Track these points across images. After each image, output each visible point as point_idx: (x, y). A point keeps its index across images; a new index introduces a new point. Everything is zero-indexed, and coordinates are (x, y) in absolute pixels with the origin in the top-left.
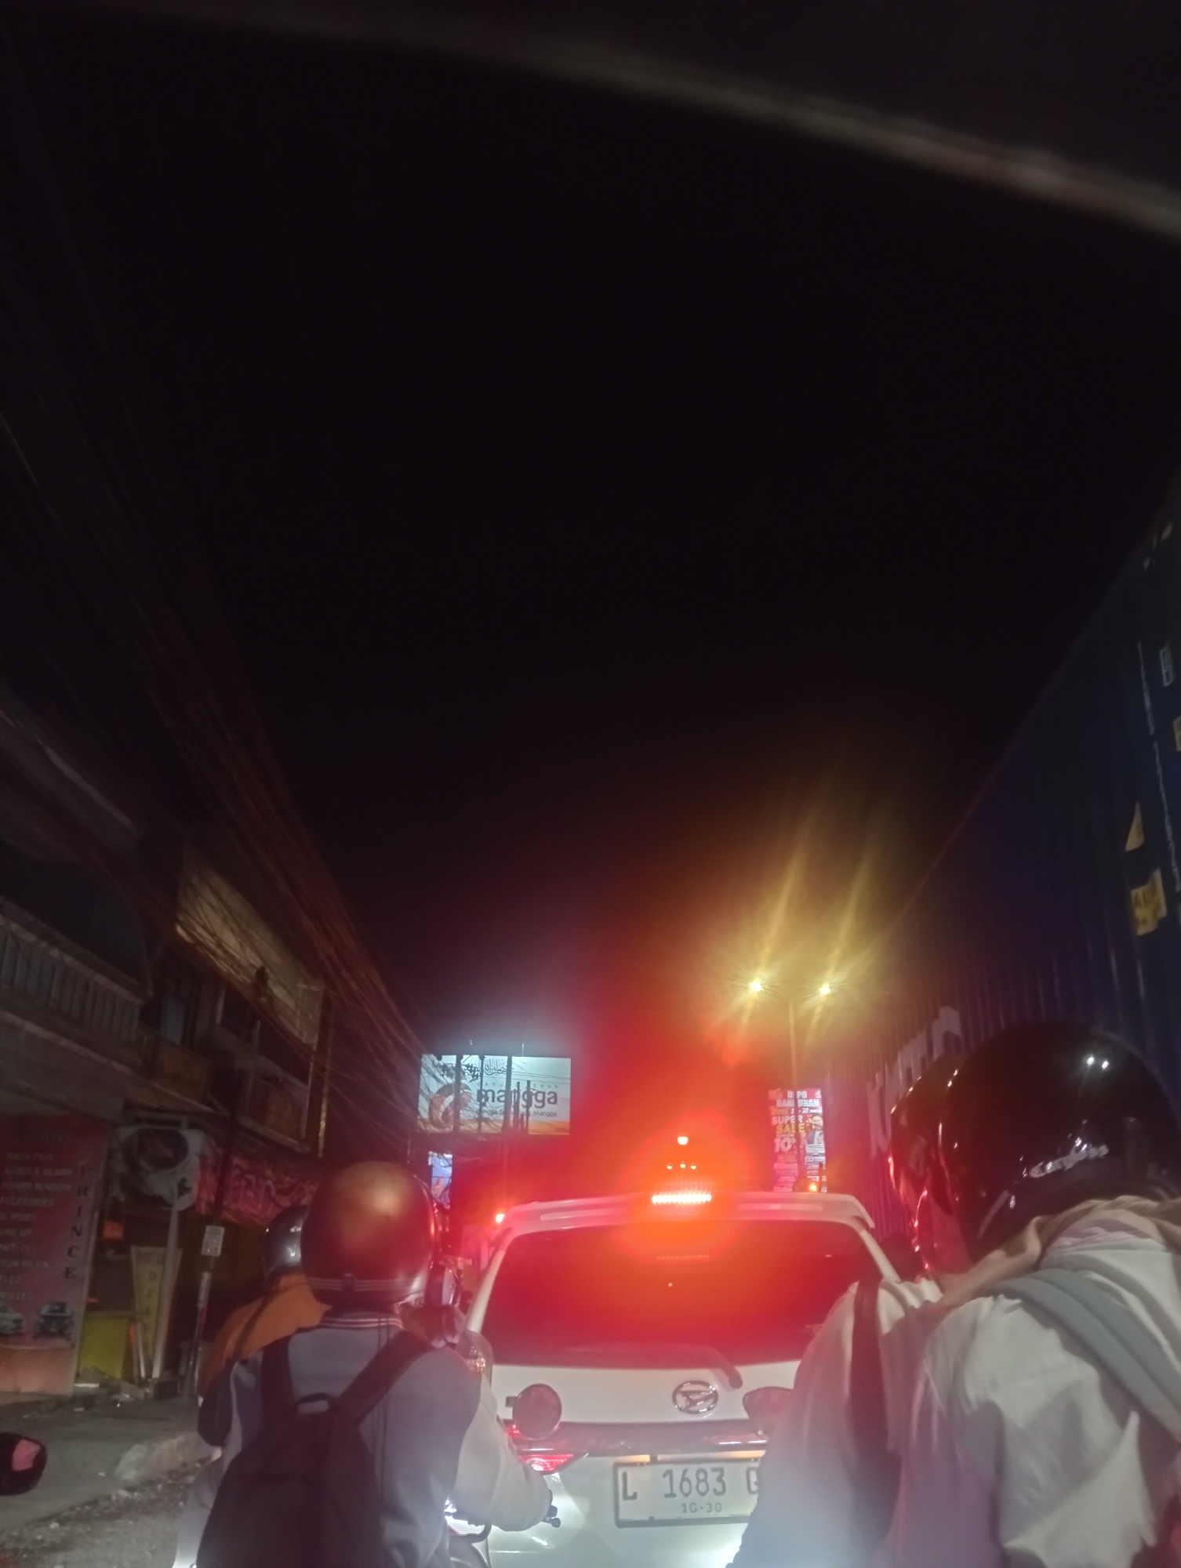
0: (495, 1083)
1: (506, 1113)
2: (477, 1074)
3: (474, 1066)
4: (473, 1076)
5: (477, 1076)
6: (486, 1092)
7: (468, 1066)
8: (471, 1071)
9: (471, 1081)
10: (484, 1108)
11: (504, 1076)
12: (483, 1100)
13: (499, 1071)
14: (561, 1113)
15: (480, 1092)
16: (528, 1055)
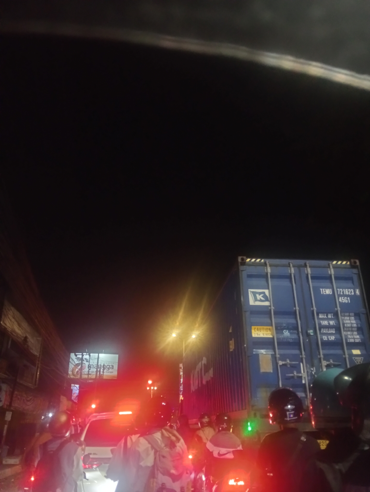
0: (93, 362)
1: (97, 373)
3: (87, 358)
5: (88, 361)
6: (91, 365)
10: (90, 371)
11: (96, 360)
12: (90, 368)
14: (115, 372)
15: (89, 365)
16: (105, 353)
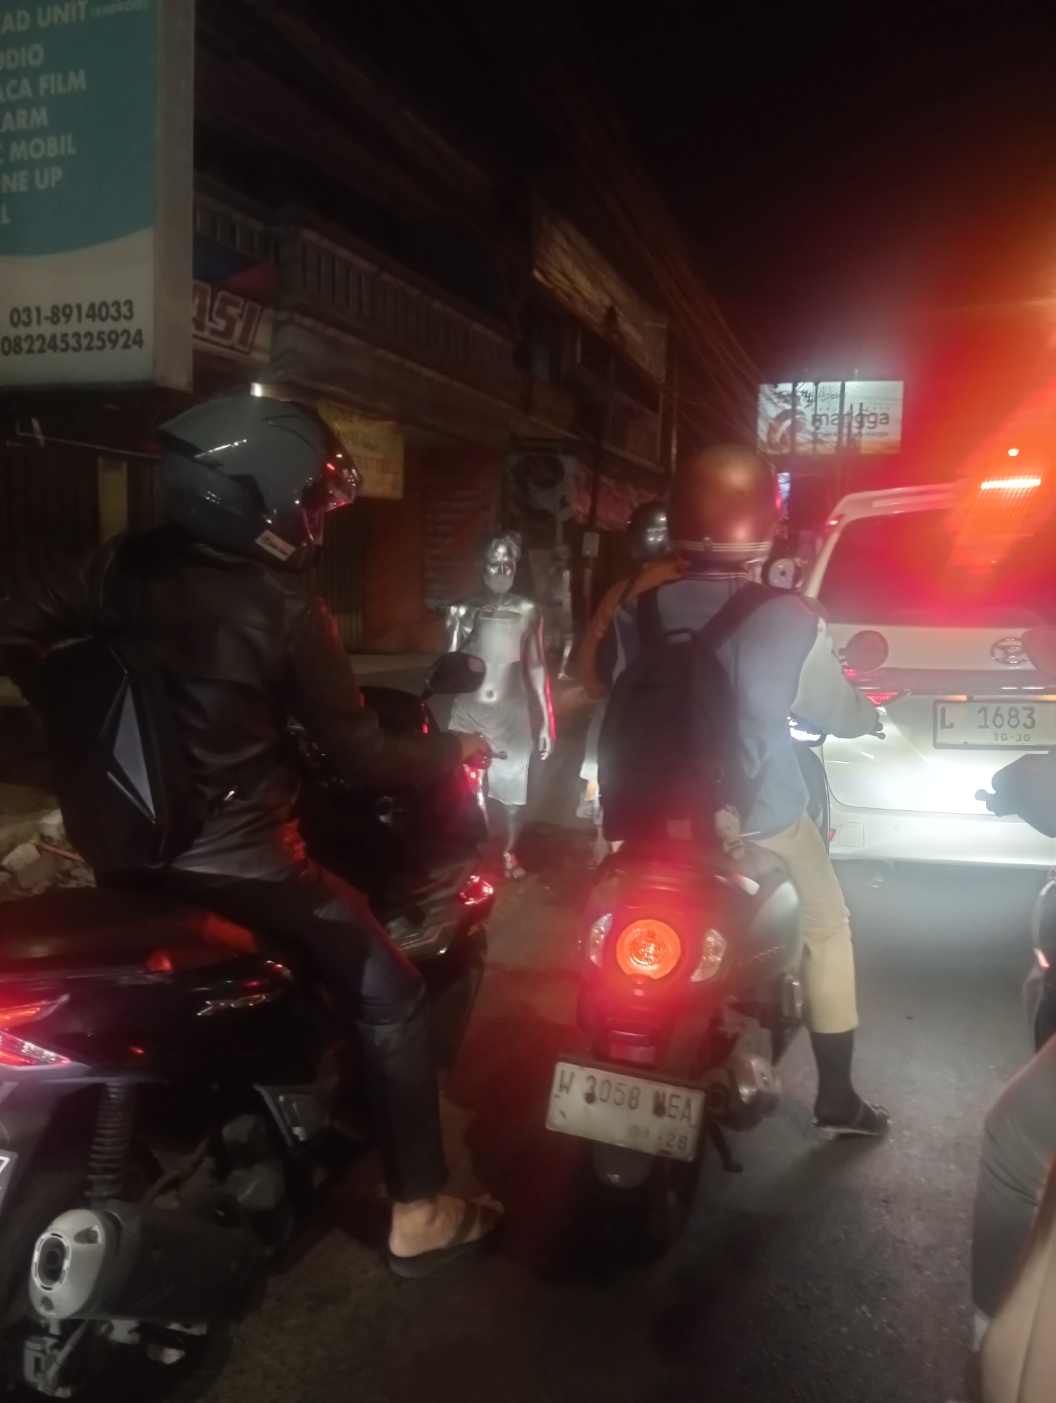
0: (829, 408)
1: (840, 434)
2: (812, 399)
3: (809, 392)
4: (809, 401)
5: (812, 401)
6: (821, 416)
7: (803, 392)
8: (806, 396)
9: (807, 406)
10: (818, 431)
11: (838, 400)
12: (818, 424)
13: (833, 396)
14: (893, 432)
15: (815, 416)
16: (860, 379)
